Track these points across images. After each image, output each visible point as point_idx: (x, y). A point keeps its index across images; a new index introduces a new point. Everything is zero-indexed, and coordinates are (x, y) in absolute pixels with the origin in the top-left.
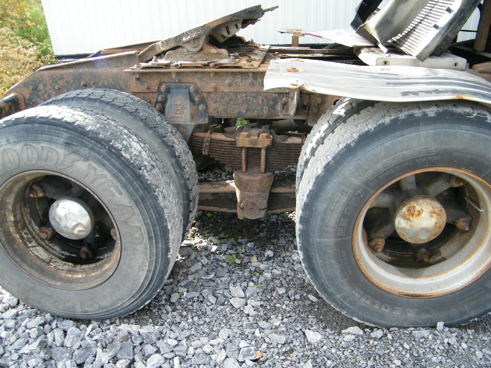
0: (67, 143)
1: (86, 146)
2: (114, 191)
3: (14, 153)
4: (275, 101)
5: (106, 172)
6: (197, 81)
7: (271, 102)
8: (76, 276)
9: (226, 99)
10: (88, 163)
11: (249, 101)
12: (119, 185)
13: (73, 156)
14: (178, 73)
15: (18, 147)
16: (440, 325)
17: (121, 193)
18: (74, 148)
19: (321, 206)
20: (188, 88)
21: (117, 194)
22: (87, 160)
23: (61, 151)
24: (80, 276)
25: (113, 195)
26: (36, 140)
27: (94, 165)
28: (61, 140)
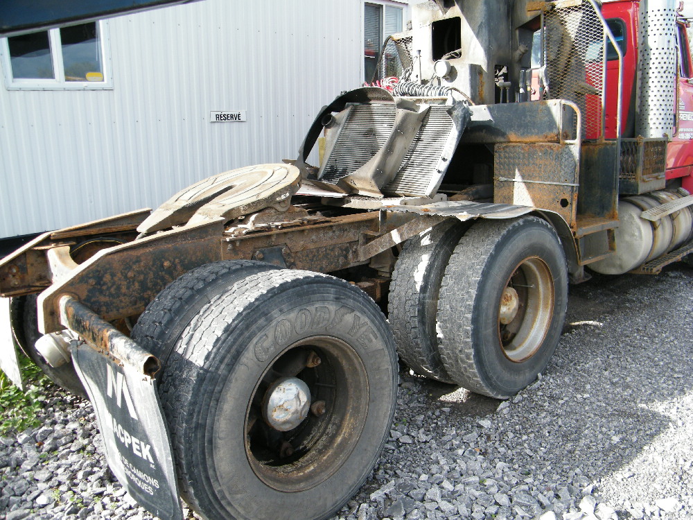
0: (337, 298)
1: (350, 297)
2: (371, 336)
3: (288, 324)
4: (347, 250)
5: (367, 320)
6: (288, 242)
7: (344, 252)
8: (308, 471)
9: (311, 256)
10: (353, 314)
11: (328, 254)
12: (375, 330)
13: (343, 310)
15: (292, 315)
16: (539, 375)
17: (376, 338)
18: (343, 301)
20: (280, 250)
21: (374, 340)
22: (353, 311)
23: (332, 307)
24: (312, 468)
25: (370, 341)
26: (310, 302)
27: (359, 314)
28: (332, 296)
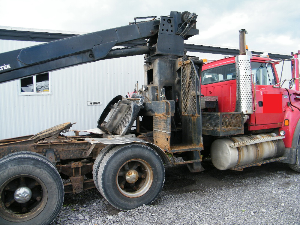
0: (33, 164)
1: (40, 164)
2: (48, 178)
3: (13, 169)
4: (82, 152)
5: (46, 172)
6: (56, 147)
7: (81, 153)
8: (25, 217)
9: (66, 153)
10: (40, 169)
12: (50, 176)
13: (35, 168)
14: (51, 145)
15: (15, 167)
16: (144, 205)
17: (50, 178)
18: (36, 165)
19: (107, 174)
20: (53, 150)
21: (49, 179)
22: (40, 168)
23: (31, 167)
24: (26, 216)
25: (48, 179)
26: (23, 164)
27: (42, 170)
28: (31, 163)
